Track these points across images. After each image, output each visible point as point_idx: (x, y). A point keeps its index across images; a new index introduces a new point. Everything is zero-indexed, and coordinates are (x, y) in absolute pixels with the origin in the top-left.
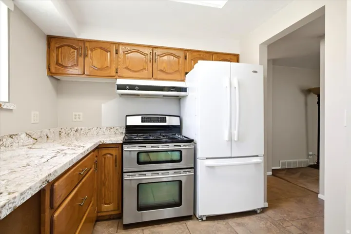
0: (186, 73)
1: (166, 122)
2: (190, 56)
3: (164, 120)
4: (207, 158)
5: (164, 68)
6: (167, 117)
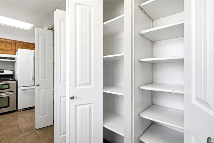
0: (16, 51)
1: (4, 73)
2: (18, 44)
3: (3, 72)
4: (22, 87)
5: (3, 48)
6: (5, 71)
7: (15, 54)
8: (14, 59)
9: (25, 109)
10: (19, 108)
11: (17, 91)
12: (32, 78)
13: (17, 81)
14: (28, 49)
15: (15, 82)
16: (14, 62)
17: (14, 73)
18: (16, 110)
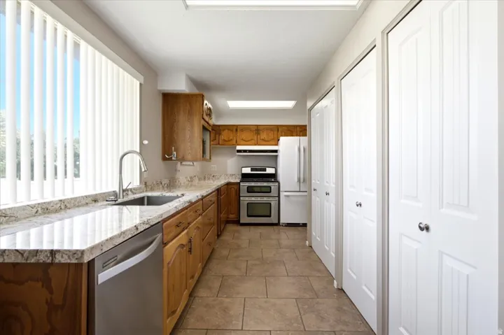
0: (279, 140)
2: (281, 129)
3: (265, 170)
4: (286, 191)
6: (267, 168)
7: (277, 145)
8: (276, 151)
9: (289, 225)
10: (282, 221)
11: (279, 196)
12: (296, 180)
13: (279, 183)
14: (292, 136)
15: (277, 184)
16: (277, 156)
17: (276, 171)
18: (278, 224)
